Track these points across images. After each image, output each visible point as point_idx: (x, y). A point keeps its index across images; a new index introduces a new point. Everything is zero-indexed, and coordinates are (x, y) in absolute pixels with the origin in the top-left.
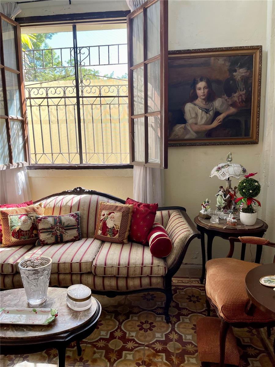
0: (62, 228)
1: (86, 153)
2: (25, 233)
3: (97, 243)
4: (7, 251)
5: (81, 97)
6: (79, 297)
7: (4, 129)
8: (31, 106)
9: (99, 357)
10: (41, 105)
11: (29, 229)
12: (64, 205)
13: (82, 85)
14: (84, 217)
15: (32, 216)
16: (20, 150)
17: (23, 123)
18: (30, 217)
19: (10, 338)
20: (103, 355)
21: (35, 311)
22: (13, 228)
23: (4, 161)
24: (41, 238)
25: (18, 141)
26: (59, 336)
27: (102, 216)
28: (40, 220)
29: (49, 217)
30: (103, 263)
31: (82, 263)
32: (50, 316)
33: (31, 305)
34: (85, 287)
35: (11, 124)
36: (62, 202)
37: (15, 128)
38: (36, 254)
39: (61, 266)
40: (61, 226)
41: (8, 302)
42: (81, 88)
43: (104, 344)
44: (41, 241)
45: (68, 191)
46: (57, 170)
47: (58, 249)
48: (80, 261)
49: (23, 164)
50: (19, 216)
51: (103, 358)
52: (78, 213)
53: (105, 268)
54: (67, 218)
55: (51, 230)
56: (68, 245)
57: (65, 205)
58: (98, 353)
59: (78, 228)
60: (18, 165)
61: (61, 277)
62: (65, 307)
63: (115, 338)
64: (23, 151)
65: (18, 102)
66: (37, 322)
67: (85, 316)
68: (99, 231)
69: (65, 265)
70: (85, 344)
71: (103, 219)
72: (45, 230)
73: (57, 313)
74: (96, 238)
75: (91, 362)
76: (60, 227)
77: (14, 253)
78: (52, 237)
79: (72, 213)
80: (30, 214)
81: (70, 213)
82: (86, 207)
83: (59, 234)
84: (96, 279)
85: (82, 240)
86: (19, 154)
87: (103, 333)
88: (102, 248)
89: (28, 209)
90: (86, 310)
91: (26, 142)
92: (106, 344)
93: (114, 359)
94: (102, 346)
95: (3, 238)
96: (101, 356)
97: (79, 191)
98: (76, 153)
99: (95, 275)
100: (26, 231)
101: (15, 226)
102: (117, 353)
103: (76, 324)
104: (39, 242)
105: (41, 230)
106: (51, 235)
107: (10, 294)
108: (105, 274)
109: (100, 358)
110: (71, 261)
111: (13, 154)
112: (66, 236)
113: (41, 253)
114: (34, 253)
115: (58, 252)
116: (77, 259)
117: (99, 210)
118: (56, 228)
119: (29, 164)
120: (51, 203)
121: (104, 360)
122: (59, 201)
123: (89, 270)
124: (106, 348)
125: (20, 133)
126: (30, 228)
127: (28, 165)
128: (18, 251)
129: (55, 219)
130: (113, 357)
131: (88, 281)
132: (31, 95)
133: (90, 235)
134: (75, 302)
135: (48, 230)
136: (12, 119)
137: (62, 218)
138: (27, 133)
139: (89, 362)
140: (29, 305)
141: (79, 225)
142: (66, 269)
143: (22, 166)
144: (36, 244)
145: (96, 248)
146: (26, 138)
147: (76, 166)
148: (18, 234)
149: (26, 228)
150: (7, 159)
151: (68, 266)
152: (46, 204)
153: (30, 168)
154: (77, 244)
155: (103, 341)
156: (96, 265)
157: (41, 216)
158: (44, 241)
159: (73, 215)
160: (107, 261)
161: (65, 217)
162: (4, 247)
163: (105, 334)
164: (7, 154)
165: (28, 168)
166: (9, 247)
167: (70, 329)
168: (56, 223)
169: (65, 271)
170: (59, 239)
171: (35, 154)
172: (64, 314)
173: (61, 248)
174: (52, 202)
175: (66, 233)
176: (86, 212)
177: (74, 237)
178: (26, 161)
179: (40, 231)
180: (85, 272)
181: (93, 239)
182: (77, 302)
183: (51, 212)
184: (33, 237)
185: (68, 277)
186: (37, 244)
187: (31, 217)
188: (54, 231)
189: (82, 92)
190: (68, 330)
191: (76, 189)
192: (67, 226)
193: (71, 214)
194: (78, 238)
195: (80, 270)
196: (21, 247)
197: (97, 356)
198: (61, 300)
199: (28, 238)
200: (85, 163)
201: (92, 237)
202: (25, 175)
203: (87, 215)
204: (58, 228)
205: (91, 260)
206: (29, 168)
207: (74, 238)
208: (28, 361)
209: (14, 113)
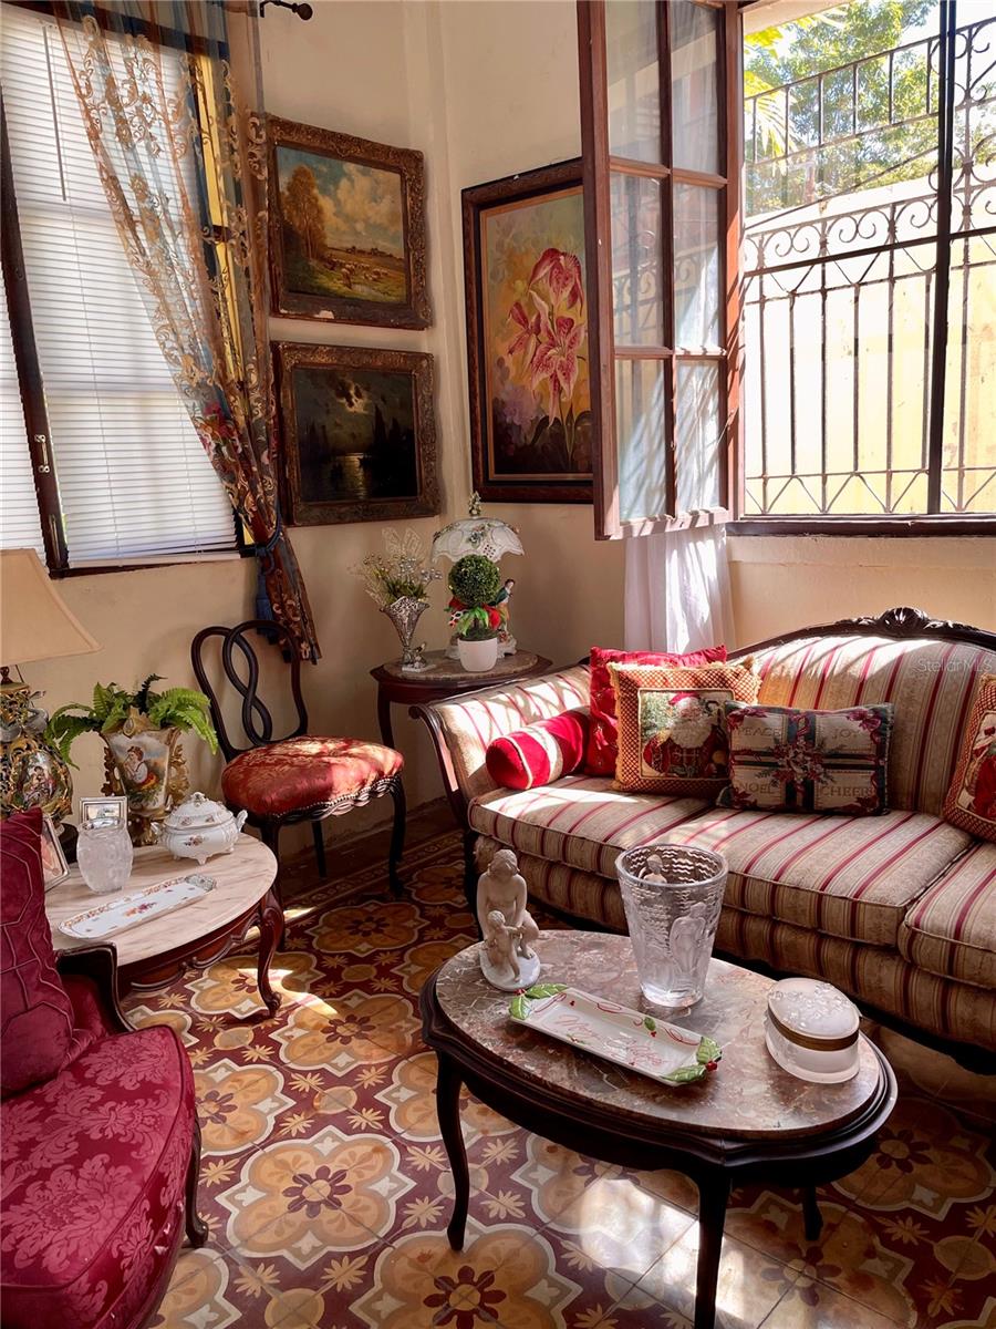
0: (816, 758)
1: (961, 470)
2: (685, 755)
3: (946, 840)
4: (621, 804)
5: (958, 235)
6: (802, 1028)
7: (655, 395)
8: (762, 301)
9: (885, 1275)
10: (798, 291)
11: (700, 744)
12: (835, 673)
13: (968, 181)
14: (908, 730)
15: (715, 702)
16: (706, 464)
17: (726, 368)
18: (707, 704)
19: (555, 1088)
20: (904, 1274)
21: (651, 1027)
22: (649, 732)
23: (648, 504)
24: (735, 784)
25: (703, 435)
26: (706, 1140)
27: (982, 735)
28: (740, 718)
29: (770, 710)
30: (949, 923)
31: (862, 906)
32: (693, 1061)
33: (649, 1003)
34: (836, 998)
35: (681, 373)
36: (830, 660)
37: (695, 387)
38: (708, 835)
39: (785, 897)
40: (810, 751)
41: (584, 972)
42: (962, 196)
43: (918, 1240)
44: (736, 793)
45: (860, 620)
46: (832, 539)
47: (788, 831)
48: (856, 896)
49: (711, 516)
50: (672, 696)
51: (898, 1285)
52: (885, 710)
53: (953, 946)
54: (838, 723)
55: (771, 759)
56: (829, 824)
57: (839, 675)
58: (884, 1258)
59: (876, 767)
60: (693, 519)
61: (783, 935)
62: (754, 1047)
63: (971, 1233)
64: (715, 468)
65: (714, 294)
66: (644, 1067)
67: (820, 1106)
68: (965, 794)
69: (796, 896)
70: (843, 1209)
71: (983, 748)
72: (755, 758)
73: (717, 1060)
74: (951, 820)
75: (850, 1280)
76: (808, 755)
77: (642, 814)
78: (774, 783)
79: (862, 708)
80: (707, 694)
81: (856, 704)
82: (923, 691)
83: (799, 779)
84: (915, 980)
85: (887, 817)
86: (701, 480)
87: (923, 1194)
88: (961, 867)
89: (703, 676)
90: (827, 1086)
91: (729, 434)
92: (926, 1240)
93: (942, 1308)
94: (905, 1241)
95: (619, 762)
96: (893, 1274)
97: (901, 625)
98: (919, 471)
99: (911, 966)
100: (689, 751)
101: (655, 726)
102: (960, 1291)
103: (775, 1122)
104: (727, 794)
105: (737, 753)
106: (770, 778)
107: (597, 945)
108: (950, 972)
109: (887, 1283)
110: (823, 889)
111: (680, 483)
112: (826, 791)
113: (724, 834)
114: (702, 831)
115: (784, 844)
116: (844, 885)
117: (974, 710)
118: (792, 754)
119: (736, 515)
120: (789, 662)
121: (899, 1294)
122: (821, 658)
123: (888, 939)
124: (921, 1255)
125: (712, 405)
126: (705, 743)
127: (732, 520)
128: (655, 812)
129: (790, 721)
130: (942, 1301)
131: (880, 980)
132: (765, 261)
133: (928, 802)
134: (787, 1041)
135: (763, 759)
136: (687, 356)
137: (820, 721)
138: (736, 404)
139: (838, 1278)
140: (641, 1003)
141: (882, 757)
142: (799, 911)
143: (707, 524)
144: (719, 798)
145: (935, 861)
146: (730, 421)
147: (909, 522)
148: (664, 754)
149: (692, 739)
150: (659, 500)
151: (807, 904)
152: (772, 664)
153: (738, 528)
154: (864, 829)
155: (914, 1225)
156: (917, 925)
157: (743, 705)
158: (745, 794)
159: (861, 716)
160: (970, 923)
161: (830, 717)
162: (619, 791)
163: (931, 1204)
164: (657, 482)
165: (731, 529)
166: (632, 792)
167: (749, 1131)
168: (792, 738)
169: (796, 920)
170: (799, 797)
171: (762, 480)
172: (744, 1070)
173: (800, 829)
174: (793, 656)
175: (829, 781)
176: (918, 710)
177: (859, 800)
178: (724, 504)
179: (737, 758)
180: (869, 942)
181: (933, 821)
182: (794, 1045)
183: (785, 693)
184: (710, 774)
185: (807, 943)
186: (722, 801)
187: (710, 705)
188: (782, 766)
189: (967, 211)
190: (744, 1132)
191: (890, 615)
192: (835, 755)
193: (853, 712)
194: (873, 805)
195: (853, 932)
196: (669, 799)
197: (874, 1266)
198: (748, 1017)
199: (695, 776)
200: (953, 510)
201: (935, 814)
202: (719, 554)
203: (921, 725)
204: (801, 756)
205: (899, 903)
206: (734, 531)
207: (859, 805)
208: (636, 1182)
209: (695, 334)
